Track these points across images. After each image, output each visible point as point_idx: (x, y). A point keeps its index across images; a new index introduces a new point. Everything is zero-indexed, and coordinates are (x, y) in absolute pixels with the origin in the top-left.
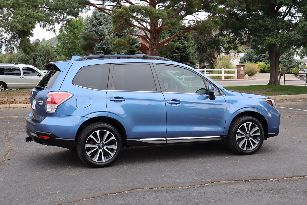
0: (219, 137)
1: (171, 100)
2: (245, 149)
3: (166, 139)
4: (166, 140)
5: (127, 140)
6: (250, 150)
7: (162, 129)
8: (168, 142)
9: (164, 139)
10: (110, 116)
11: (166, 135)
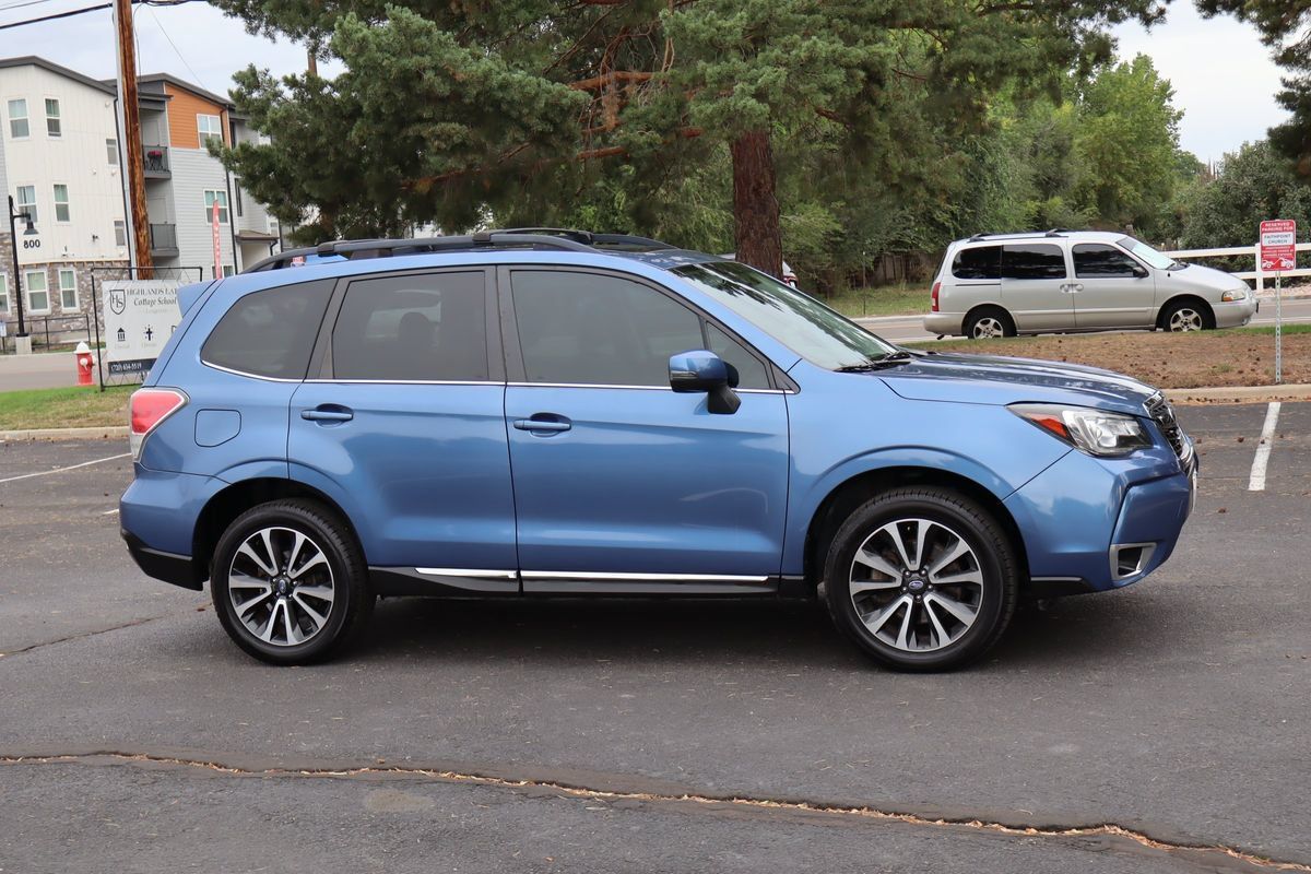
0: (763, 578)
1: (529, 415)
2: (901, 644)
3: (518, 574)
4: (519, 578)
5: (370, 568)
6: (928, 649)
7: (502, 532)
8: (528, 587)
9: (511, 574)
10: (298, 475)
11: (518, 557)
